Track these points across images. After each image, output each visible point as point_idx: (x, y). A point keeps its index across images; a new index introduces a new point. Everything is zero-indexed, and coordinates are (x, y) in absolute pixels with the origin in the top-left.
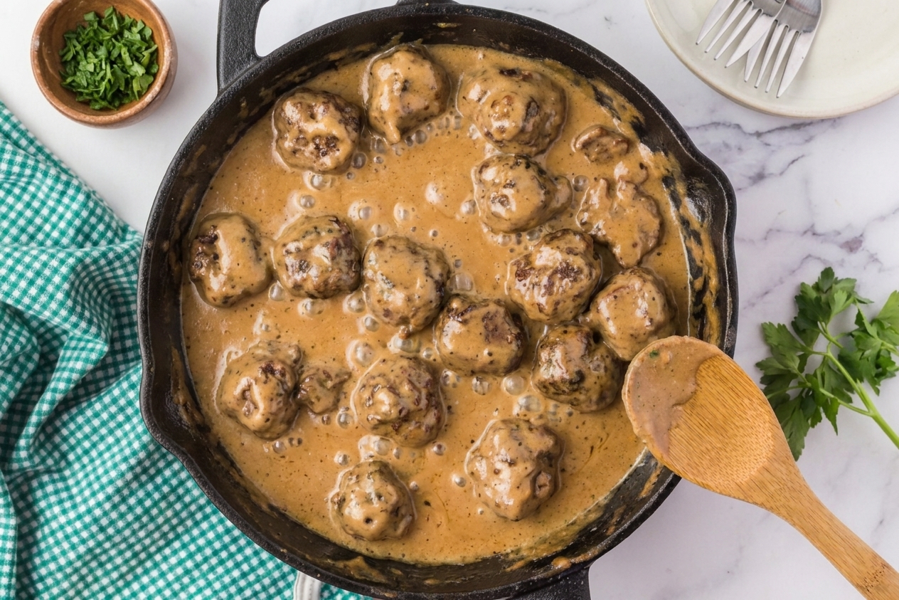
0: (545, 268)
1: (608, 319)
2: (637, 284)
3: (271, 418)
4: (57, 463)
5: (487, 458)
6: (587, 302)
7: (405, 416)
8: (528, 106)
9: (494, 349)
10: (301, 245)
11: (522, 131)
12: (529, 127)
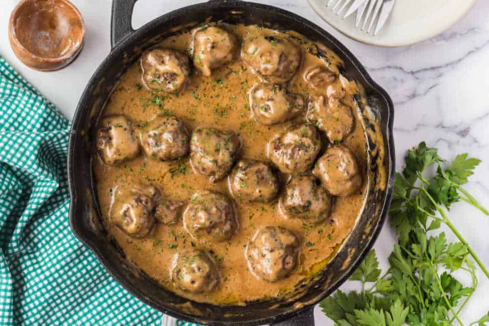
0: (289, 145)
1: (324, 172)
2: (340, 153)
3: (140, 227)
4: (32, 248)
5: (258, 248)
6: (313, 163)
7: (213, 225)
8: (280, 57)
9: (262, 189)
10: (157, 132)
11: (277, 70)
12: (281, 68)
